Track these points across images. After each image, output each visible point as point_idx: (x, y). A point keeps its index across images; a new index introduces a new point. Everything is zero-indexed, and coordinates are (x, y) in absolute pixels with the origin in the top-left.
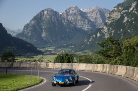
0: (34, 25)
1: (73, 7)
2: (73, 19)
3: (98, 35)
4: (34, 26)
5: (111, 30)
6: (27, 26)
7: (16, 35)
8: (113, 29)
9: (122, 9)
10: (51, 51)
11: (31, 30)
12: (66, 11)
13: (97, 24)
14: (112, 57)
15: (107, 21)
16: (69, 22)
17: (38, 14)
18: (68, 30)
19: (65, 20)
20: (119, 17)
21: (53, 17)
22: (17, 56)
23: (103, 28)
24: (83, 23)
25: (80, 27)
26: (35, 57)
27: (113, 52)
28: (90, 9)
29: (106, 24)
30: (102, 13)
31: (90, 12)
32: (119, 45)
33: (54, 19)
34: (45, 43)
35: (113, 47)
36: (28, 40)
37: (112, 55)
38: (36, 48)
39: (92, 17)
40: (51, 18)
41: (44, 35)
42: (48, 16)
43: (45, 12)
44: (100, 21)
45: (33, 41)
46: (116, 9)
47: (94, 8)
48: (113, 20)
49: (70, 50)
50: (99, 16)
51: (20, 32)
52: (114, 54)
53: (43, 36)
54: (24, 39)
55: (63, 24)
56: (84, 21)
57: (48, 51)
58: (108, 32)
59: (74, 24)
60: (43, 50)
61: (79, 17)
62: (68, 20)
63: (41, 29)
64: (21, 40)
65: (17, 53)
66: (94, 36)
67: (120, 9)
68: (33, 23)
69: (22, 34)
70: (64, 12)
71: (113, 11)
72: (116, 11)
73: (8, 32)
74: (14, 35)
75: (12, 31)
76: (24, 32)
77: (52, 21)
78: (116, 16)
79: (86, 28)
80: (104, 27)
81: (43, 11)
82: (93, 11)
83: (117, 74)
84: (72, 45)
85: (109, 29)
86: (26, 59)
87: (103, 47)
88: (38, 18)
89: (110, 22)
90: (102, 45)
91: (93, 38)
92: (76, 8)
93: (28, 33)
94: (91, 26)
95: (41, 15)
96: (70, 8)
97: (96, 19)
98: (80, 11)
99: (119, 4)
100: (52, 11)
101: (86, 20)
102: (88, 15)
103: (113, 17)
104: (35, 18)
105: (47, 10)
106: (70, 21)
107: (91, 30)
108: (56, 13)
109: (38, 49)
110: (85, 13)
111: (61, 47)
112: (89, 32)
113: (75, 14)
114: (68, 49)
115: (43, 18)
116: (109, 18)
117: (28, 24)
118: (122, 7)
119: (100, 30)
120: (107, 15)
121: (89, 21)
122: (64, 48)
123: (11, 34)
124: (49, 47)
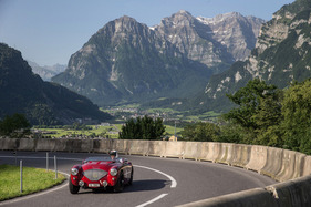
0: (91, 54)
1: (179, 14)
2: (180, 40)
3: (238, 77)
4: (92, 58)
5: (268, 67)
6: (76, 58)
7: (53, 78)
8: (271, 63)
9: (292, 18)
10: (129, 114)
11: (86, 67)
12: (163, 22)
13: (234, 52)
14: (259, 127)
15: (257, 45)
16: (171, 48)
17: (102, 30)
18: (167, 66)
19: (161, 44)
20: (285, 36)
21: (135, 36)
22: (54, 124)
23: (248, 62)
24: (202, 49)
25: (195, 59)
26: (94, 127)
27: (262, 114)
28: (218, 18)
29: (255, 52)
30: (246, 27)
31: (218, 25)
32: (275, 98)
33: (137, 41)
34: (117, 95)
35: (263, 104)
36: (78, 90)
37: (258, 123)
38: (97, 107)
39: (224, 35)
40: (131, 38)
41: (113, 77)
42: (123, 35)
43: (118, 26)
44: (241, 44)
45: (90, 92)
46: (278, 17)
47: (227, 14)
48: (271, 42)
49: (173, 112)
50: (239, 34)
51: (61, 71)
52: (264, 120)
53: (112, 79)
54: (70, 86)
55: (156, 53)
56: (206, 46)
57: (123, 113)
58: (261, 69)
59: (183, 51)
60: (111, 111)
61: (193, 37)
62: (168, 43)
63: (109, 65)
64: (64, 90)
65: (53, 119)
66: (228, 79)
67: (289, 16)
68: (89, 49)
69: (66, 75)
70: (160, 24)
71: (272, 22)
72: (279, 22)
73: (35, 72)
74: (47, 77)
75: (43, 69)
76: (69, 70)
77: (132, 46)
78: (279, 33)
79: (209, 60)
80: (251, 60)
81: (112, 23)
82: (225, 22)
83: (248, 166)
84: (177, 100)
85: (261, 64)
86: (73, 132)
87: (239, 103)
88: (102, 40)
89: (265, 47)
90: (236, 100)
91: (225, 84)
92: (187, 15)
93: (79, 73)
94: (220, 58)
95: (108, 33)
96: (173, 16)
97: (232, 40)
98: (196, 21)
99: (285, 7)
100: (132, 22)
101: (210, 43)
102: (215, 32)
103: (272, 35)
104: (95, 40)
105: (122, 20)
106: (174, 46)
107: (221, 66)
108: (141, 28)
109: (101, 109)
110: (208, 28)
111: (152, 105)
112: (217, 72)
113: (184, 29)
114: (168, 110)
115: (112, 39)
116: (261, 38)
117: (79, 53)
118: (292, 12)
119: (240, 66)
120: (258, 32)
121: (217, 45)
122: (159, 107)
123: (42, 76)
124: (127, 104)
